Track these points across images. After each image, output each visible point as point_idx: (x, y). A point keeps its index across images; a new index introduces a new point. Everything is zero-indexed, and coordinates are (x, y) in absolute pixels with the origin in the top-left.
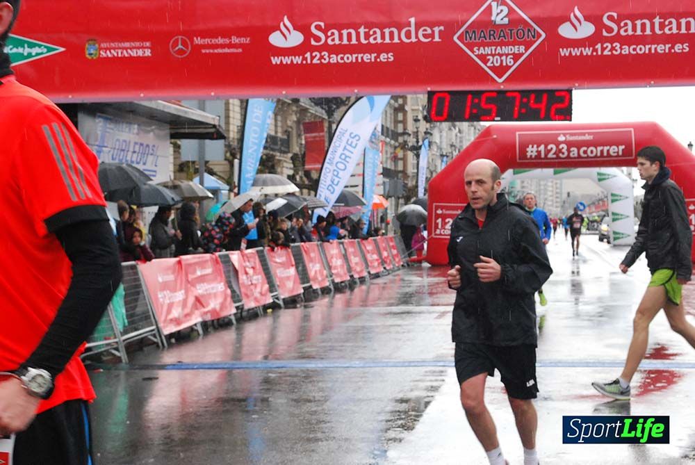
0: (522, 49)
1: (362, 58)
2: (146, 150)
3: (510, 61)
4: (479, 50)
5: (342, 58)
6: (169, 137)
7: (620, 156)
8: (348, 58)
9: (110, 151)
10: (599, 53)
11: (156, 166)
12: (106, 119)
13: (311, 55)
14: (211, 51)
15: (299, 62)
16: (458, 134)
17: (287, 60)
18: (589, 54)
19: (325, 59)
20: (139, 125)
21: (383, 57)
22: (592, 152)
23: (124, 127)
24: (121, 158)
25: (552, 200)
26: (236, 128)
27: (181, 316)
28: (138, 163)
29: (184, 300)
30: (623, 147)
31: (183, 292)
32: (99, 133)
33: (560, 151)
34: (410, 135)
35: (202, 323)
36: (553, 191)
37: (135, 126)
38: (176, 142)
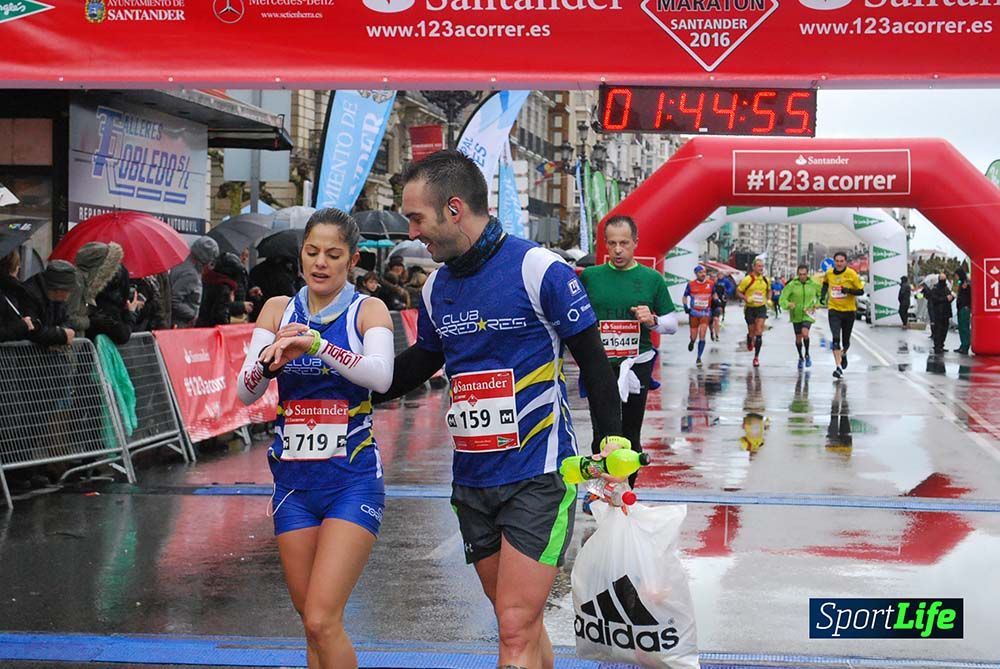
0: (743, 23)
1: (503, 31)
2: (170, 165)
3: (724, 40)
4: (678, 23)
5: (473, 31)
6: (206, 144)
7: (888, 191)
8: (482, 31)
9: (116, 164)
10: (859, 31)
11: (186, 187)
12: (111, 114)
13: (427, 24)
14: (276, 15)
15: (409, 35)
16: (646, 151)
17: (390, 32)
18: (844, 32)
19: (448, 32)
20: (161, 125)
21: (535, 30)
22: (846, 183)
23: (139, 127)
24: (133, 174)
25: (786, 255)
26: (307, 132)
27: (219, 415)
28: (158, 183)
29: (223, 391)
30: (894, 177)
31: (222, 379)
32: (101, 135)
33: (798, 180)
34: (572, 150)
35: (249, 426)
36: (787, 241)
37: (156, 127)
38: (217, 153)
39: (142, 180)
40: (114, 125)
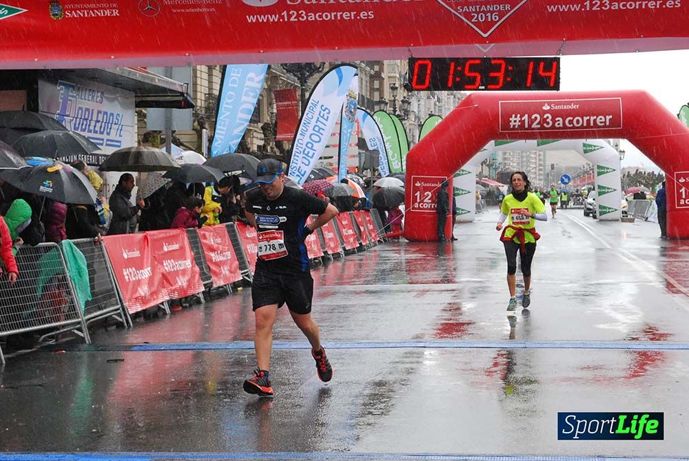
0: (508, 7)
1: (341, 16)
2: (110, 120)
3: (495, 17)
4: (462, 8)
6: (134, 106)
7: (606, 127)
9: (72, 121)
12: (68, 86)
13: (288, 13)
14: (183, 10)
16: (437, 103)
17: (263, 19)
20: (101, 92)
21: (363, 15)
22: (578, 122)
23: (87, 95)
24: (84, 127)
25: (535, 173)
26: (203, 95)
27: (148, 294)
28: (102, 133)
29: (150, 277)
30: (611, 117)
31: (149, 269)
32: (61, 101)
33: (545, 121)
34: (387, 103)
35: (168, 301)
36: (536, 163)
37: (99, 94)
38: (141, 111)
39: (90, 131)
40: (70, 94)
